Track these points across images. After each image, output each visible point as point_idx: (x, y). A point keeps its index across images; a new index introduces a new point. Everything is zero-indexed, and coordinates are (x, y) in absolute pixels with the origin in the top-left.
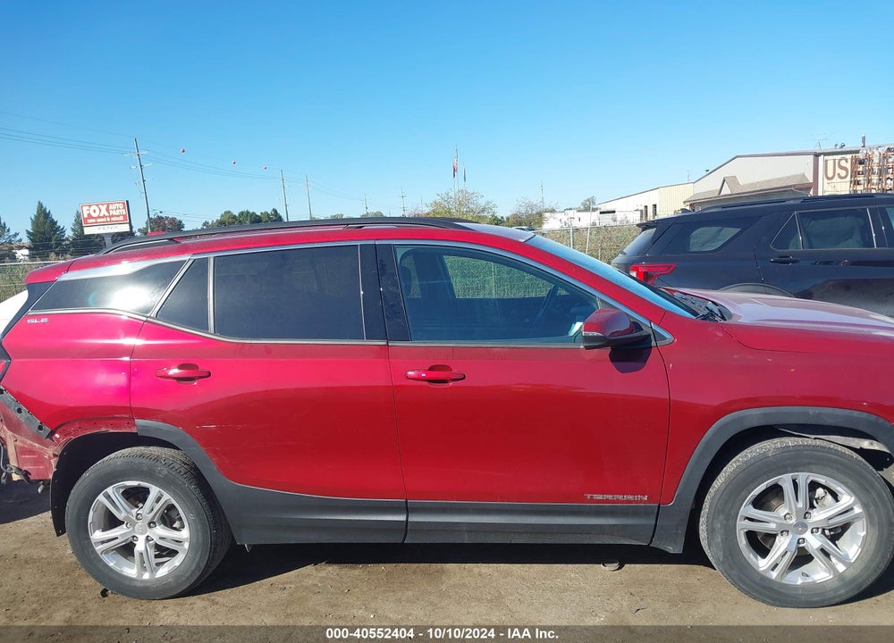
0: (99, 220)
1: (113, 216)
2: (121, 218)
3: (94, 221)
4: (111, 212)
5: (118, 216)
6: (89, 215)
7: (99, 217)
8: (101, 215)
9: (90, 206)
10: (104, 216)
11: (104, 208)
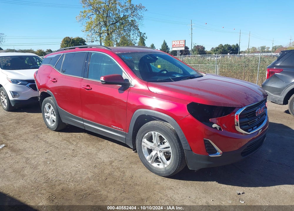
0: (177, 46)
1: (180, 45)
2: (183, 45)
3: (175, 46)
4: (180, 43)
5: (182, 45)
6: (174, 44)
7: (177, 45)
8: (177, 44)
9: (175, 41)
10: (178, 45)
11: (178, 42)
